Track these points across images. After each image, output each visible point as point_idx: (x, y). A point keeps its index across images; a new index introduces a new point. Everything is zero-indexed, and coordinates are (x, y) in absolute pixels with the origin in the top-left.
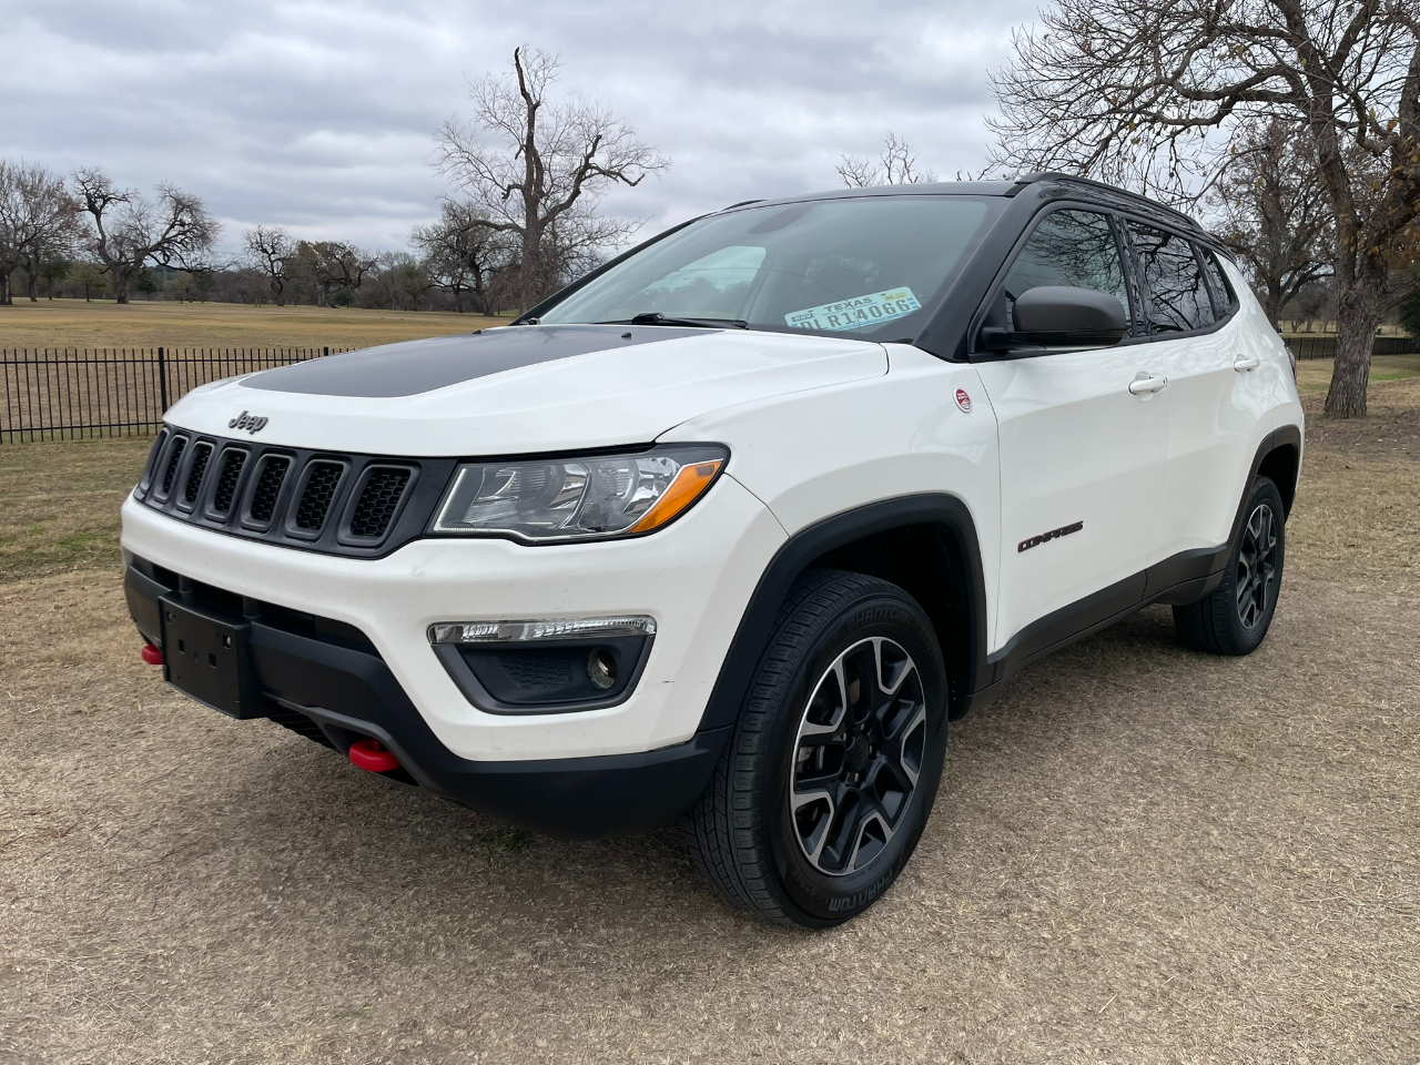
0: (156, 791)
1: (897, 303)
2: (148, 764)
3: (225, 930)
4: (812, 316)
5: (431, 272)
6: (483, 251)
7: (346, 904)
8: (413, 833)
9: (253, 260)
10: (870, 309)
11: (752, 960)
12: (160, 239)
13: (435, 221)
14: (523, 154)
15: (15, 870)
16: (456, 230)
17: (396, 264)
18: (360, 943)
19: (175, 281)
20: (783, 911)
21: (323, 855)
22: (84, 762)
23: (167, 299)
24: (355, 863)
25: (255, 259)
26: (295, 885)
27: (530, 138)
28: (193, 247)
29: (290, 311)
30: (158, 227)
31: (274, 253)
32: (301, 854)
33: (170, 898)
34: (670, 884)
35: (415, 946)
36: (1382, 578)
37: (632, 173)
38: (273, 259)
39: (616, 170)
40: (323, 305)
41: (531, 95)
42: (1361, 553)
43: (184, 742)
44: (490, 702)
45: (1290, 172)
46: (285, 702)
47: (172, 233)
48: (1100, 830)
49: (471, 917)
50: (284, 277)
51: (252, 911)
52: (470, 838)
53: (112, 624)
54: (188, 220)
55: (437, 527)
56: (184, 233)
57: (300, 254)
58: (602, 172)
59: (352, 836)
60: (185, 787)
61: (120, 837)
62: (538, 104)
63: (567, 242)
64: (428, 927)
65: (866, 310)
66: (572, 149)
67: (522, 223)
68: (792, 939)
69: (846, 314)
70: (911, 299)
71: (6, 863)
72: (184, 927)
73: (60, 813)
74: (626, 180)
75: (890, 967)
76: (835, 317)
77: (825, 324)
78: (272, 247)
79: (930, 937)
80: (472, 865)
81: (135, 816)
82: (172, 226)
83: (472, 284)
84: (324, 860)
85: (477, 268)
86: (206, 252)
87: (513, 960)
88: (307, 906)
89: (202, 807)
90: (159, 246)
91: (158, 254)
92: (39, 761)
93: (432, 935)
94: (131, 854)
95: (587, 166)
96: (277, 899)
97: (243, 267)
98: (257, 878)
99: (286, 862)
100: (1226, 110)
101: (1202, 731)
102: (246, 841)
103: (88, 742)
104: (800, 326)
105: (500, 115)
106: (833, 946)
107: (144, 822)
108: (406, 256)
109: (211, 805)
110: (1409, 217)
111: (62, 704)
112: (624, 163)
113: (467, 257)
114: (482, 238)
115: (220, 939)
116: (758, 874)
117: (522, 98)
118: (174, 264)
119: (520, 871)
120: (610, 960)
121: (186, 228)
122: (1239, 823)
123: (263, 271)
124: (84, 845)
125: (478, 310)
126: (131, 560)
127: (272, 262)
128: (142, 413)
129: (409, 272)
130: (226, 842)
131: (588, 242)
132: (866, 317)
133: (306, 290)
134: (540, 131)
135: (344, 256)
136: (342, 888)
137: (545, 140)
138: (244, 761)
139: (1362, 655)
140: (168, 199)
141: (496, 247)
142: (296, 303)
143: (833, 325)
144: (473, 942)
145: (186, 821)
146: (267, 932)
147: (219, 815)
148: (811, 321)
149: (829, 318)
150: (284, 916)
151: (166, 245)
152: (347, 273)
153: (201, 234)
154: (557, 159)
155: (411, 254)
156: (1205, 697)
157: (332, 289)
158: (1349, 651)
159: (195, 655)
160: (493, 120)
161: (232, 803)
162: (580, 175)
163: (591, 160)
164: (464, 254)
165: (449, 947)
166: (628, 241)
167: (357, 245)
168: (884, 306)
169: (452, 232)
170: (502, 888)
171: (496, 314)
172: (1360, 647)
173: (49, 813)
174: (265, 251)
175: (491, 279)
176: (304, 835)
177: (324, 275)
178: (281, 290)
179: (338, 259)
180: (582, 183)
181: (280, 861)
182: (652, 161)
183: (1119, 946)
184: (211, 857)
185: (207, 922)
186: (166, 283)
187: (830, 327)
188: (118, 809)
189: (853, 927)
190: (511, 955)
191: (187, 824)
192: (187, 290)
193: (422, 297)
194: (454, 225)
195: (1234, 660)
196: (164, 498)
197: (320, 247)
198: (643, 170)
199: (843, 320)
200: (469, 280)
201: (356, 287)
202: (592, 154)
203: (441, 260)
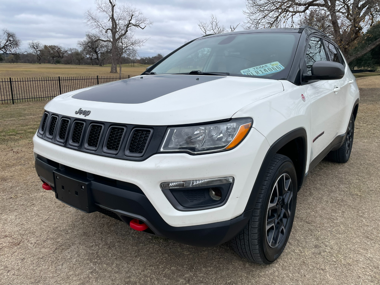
0: (44, 226)
1: (276, 66)
2: (39, 216)
3: (82, 278)
4: (249, 71)
5: (83, 54)
6: (98, 48)
7: (119, 265)
8: (132, 237)
9: (31, 51)
10: (268, 69)
11: (253, 276)
12: (4, 45)
13: (85, 39)
14: (111, 20)
15: (6, 259)
16: (90, 42)
17: (73, 51)
18: (128, 280)
19: (9, 57)
20: (263, 262)
21: (106, 247)
22: (18, 216)
23: (6, 62)
24: (117, 249)
25: (32, 51)
26: (100, 259)
27: (113, 15)
28: (13, 47)
29: (43, 65)
30: (3, 42)
31: (37, 49)
32: (99, 247)
33: (60, 267)
34: (218, 250)
35: (147, 280)
36: (370, 138)
37: (142, 25)
38: (37, 50)
39: (138, 24)
40: (52, 63)
41: (113, 3)
42: (361, 131)
43: (48, 207)
44: (181, 207)
45: (315, 26)
46: (101, 206)
47: (7, 43)
48: (333, 222)
49: (160, 267)
50: (41, 55)
51: (89, 270)
52: (151, 237)
53: (13, 165)
54: (11, 39)
55: (162, 150)
56: (11, 43)
57: (45, 49)
58: (134, 25)
59: (113, 239)
60: (53, 224)
61: (37, 244)
62: (114, 5)
63: (126, 45)
64: (148, 272)
65: (267, 69)
66: (124, 19)
67: (112, 40)
68: (262, 268)
69: (260, 70)
70: (280, 65)
71: (2, 257)
72: (68, 278)
73: (15, 236)
74: (141, 28)
75: (294, 275)
76: (257, 71)
77: (255, 74)
78: (37, 47)
79: (302, 263)
80: (155, 247)
81: (40, 236)
82: (7, 41)
83: (96, 57)
84: (107, 249)
85: (97, 52)
86: (17, 48)
87: (179, 283)
88: (107, 267)
89: (61, 231)
90: (3, 47)
91: (3, 49)
92: (3, 216)
93: (150, 275)
94: (43, 250)
95: (130, 23)
96: (96, 265)
97: (28, 53)
98: (87, 257)
99: (95, 250)
100: (307, 8)
101: (345, 187)
102: (80, 243)
103: (17, 208)
104: (246, 74)
105: (103, 8)
106: (275, 269)
107: (44, 237)
108: (76, 49)
109: (64, 230)
110: (356, 38)
111: (5, 195)
112: (140, 22)
113: (94, 50)
114: (98, 44)
115: (82, 282)
116: (258, 252)
117: (110, 4)
118: (8, 52)
119: (170, 249)
120: (209, 280)
121: (11, 42)
122: (369, 217)
123: (34, 53)
124: (26, 248)
125: (97, 64)
126: (37, 156)
127: (37, 51)
128: (6, 97)
129: (77, 54)
130: (73, 244)
131: (132, 45)
132: (268, 72)
133: (47, 59)
134: (115, 13)
135: (58, 49)
136: (116, 259)
137: (117, 16)
138: (70, 213)
139: (375, 161)
140: (5, 33)
141: (102, 47)
142: (44, 63)
143: (258, 74)
144: (164, 277)
145: (57, 236)
146: (97, 278)
147: (67, 234)
148: (250, 72)
149: (255, 72)
150: (100, 271)
151: (6, 47)
152: (59, 54)
153: (16, 44)
154: (120, 21)
155: (77, 49)
156: (341, 176)
157: (54, 59)
158: (372, 160)
159: (69, 191)
160: (102, 10)
161: (71, 229)
162: (128, 26)
163: (130, 22)
164: (93, 49)
165: (158, 279)
166: (143, 45)
167: (62, 46)
168: (272, 67)
169: (89, 42)
170: (167, 255)
171: (103, 65)
172: (374, 159)
173: (11, 236)
174: (35, 48)
175: (101, 56)
176: (98, 240)
177: (52, 55)
178: (40, 59)
179: (56, 50)
180: (128, 28)
181: (93, 250)
182: (148, 22)
183: (356, 261)
184: (70, 250)
185: (75, 275)
186: (6, 58)
187: (257, 75)
188: (33, 233)
189: (278, 262)
190: (179, 281)
191: (58, 237)
192: (12, 60)
193: (81, 61)
194: (89, 40)
195: (344, 164)
196: (51, 137)
197: (50, 47)
198: (146, 25)
199: (260, 72)
200: (95, 56)
201: (62, 58)
202: (131, 20)
203: (86, 50)
